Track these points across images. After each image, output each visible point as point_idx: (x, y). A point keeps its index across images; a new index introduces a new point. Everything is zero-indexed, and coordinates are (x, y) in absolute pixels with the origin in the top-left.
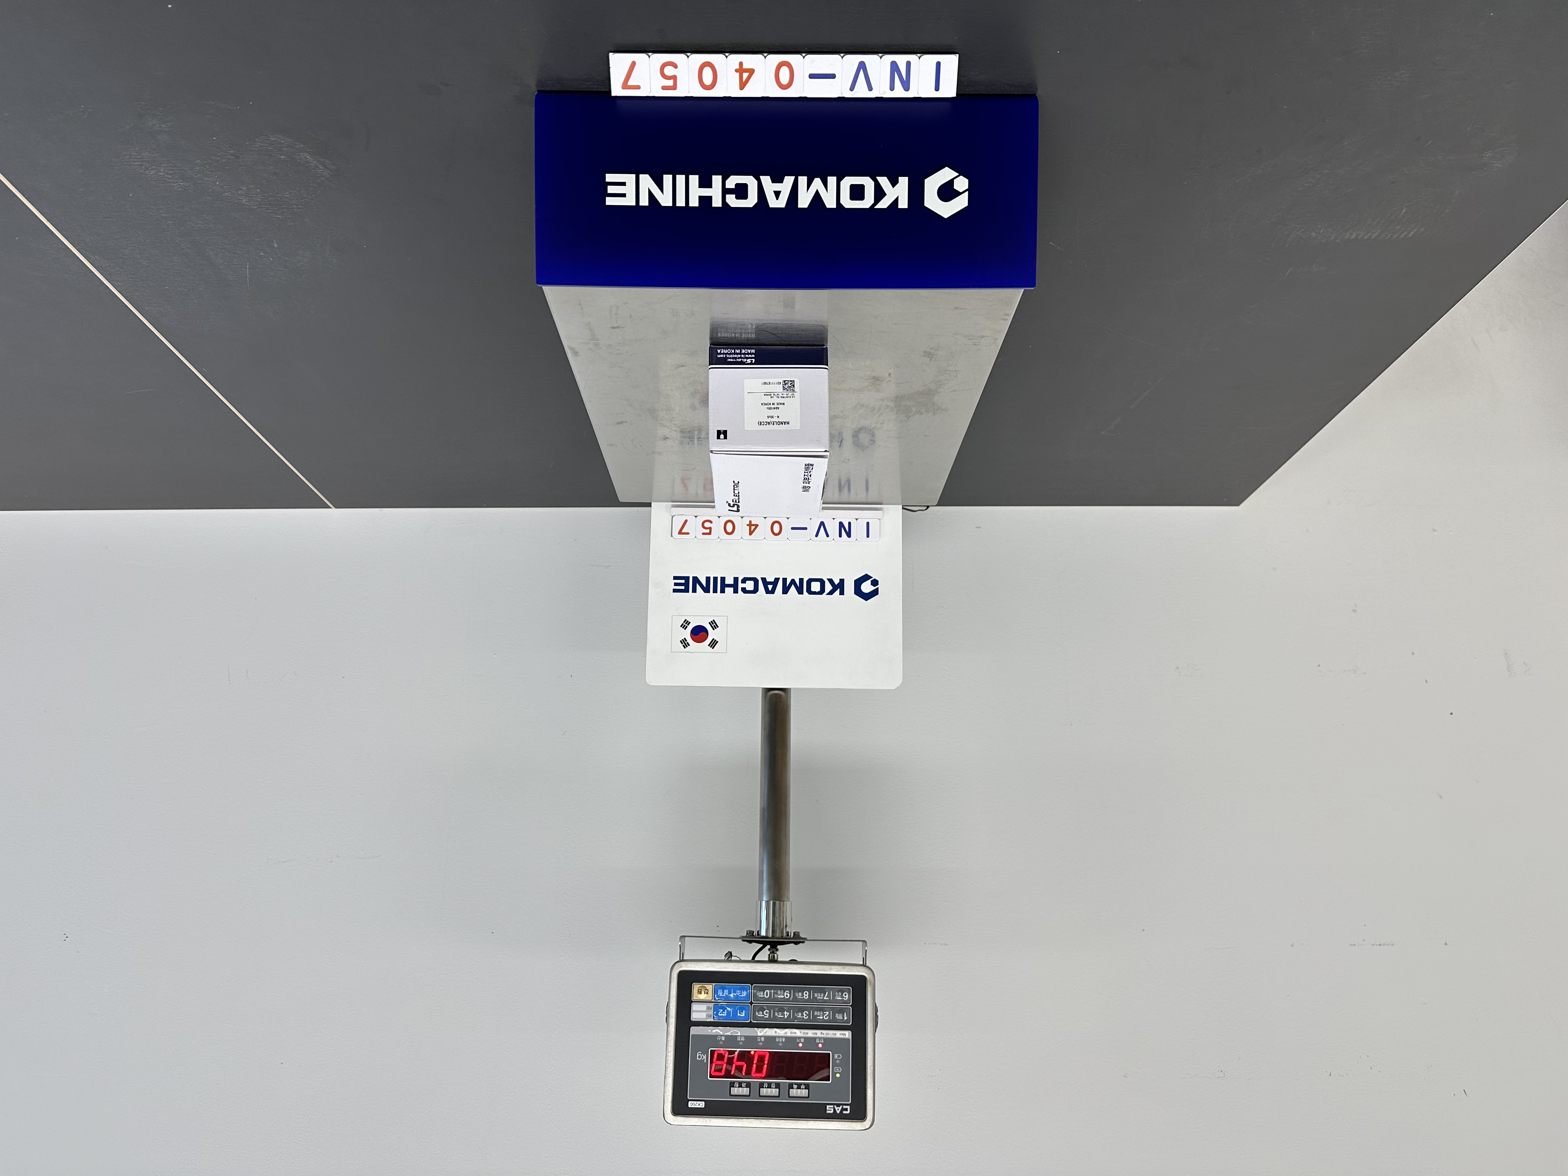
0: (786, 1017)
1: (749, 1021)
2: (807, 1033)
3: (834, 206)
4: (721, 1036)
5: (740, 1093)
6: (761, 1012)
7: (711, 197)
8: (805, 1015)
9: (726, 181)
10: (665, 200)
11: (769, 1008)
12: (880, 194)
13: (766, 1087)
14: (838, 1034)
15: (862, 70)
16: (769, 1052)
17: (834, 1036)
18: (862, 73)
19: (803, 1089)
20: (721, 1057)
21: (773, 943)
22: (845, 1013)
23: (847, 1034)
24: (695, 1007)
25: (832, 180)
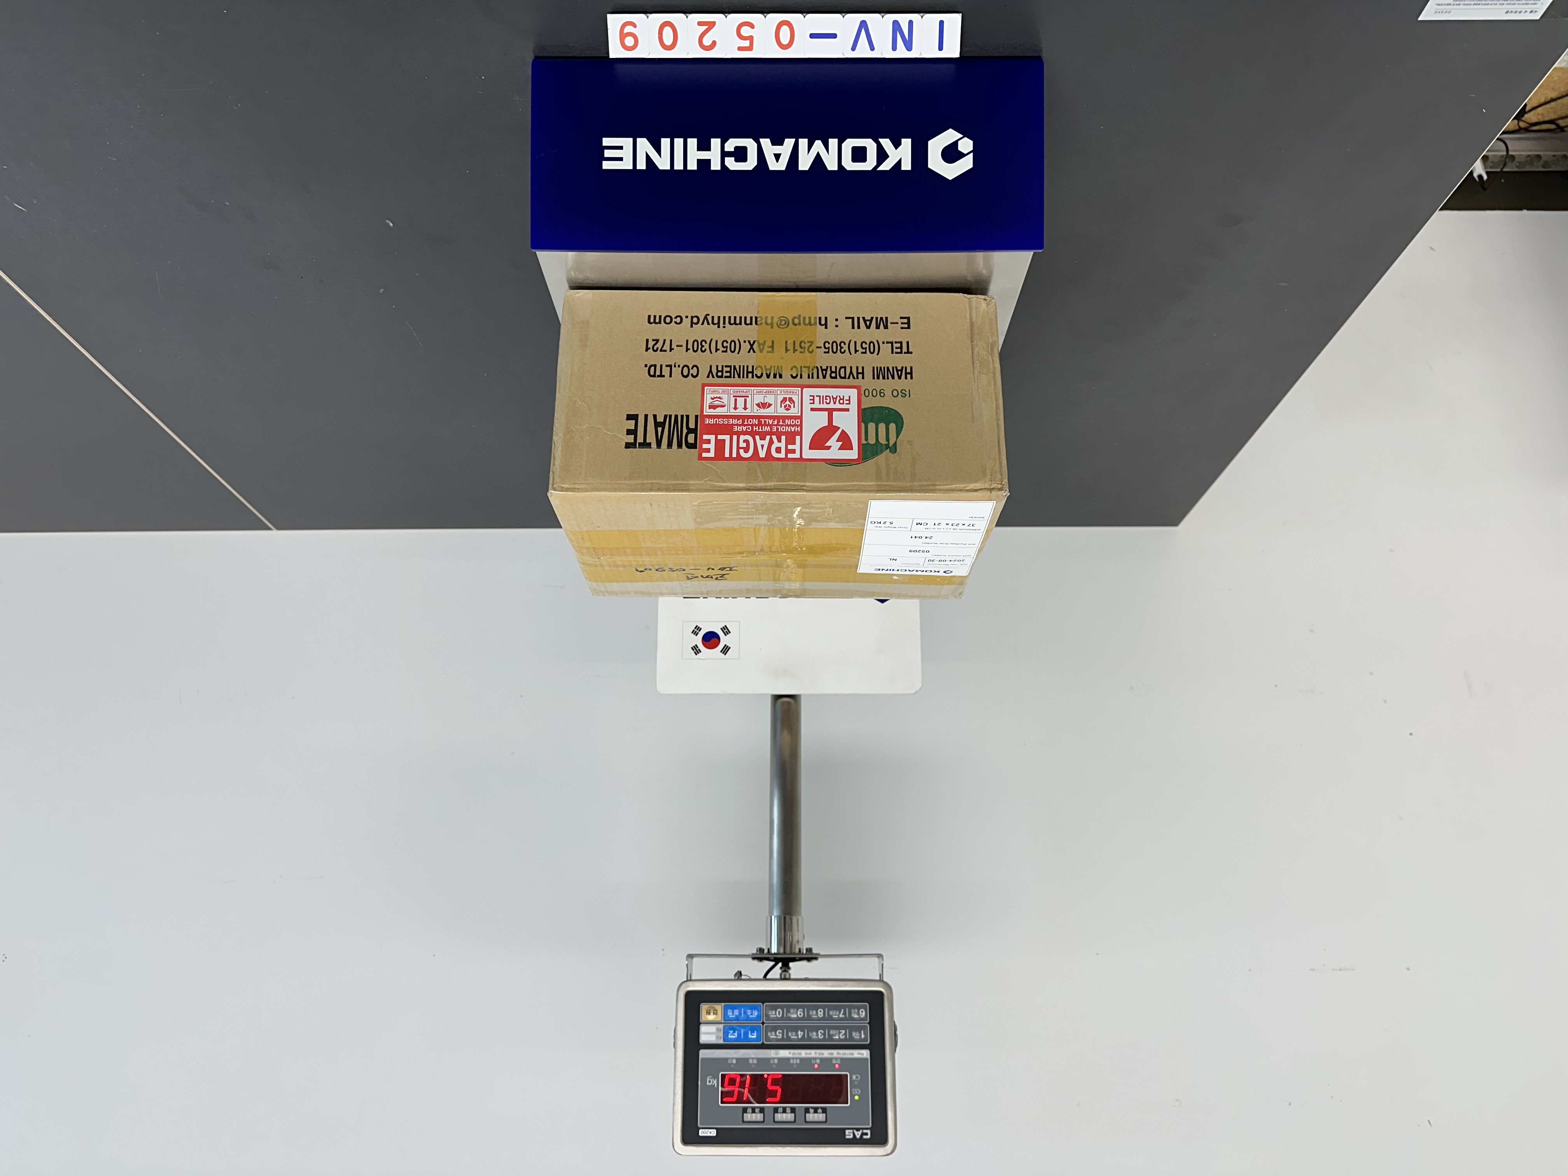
0: (800, 1037)
1: (761, 1042)
2: (823, 1054)
3: (836, 169)
4: (732, 1059)
5: (754, 1119)
6: (773, 1033)
7: (708, 162)
8: (820, 1034)
9: (726, 145)
10: (663, 164)
11: (782, 1028)
12: (882, 156)
13: (781, 1112)
14: (856, 1054)
16: (782, 1074)
17: (852, 1056)
18: (863, 31)
19: (820, 1113)
20: (732, 1081)
21: (784, 961)
22: (862, 1032)
23: (866, 1054)
24: (703, 1029)
25: (833, 142)
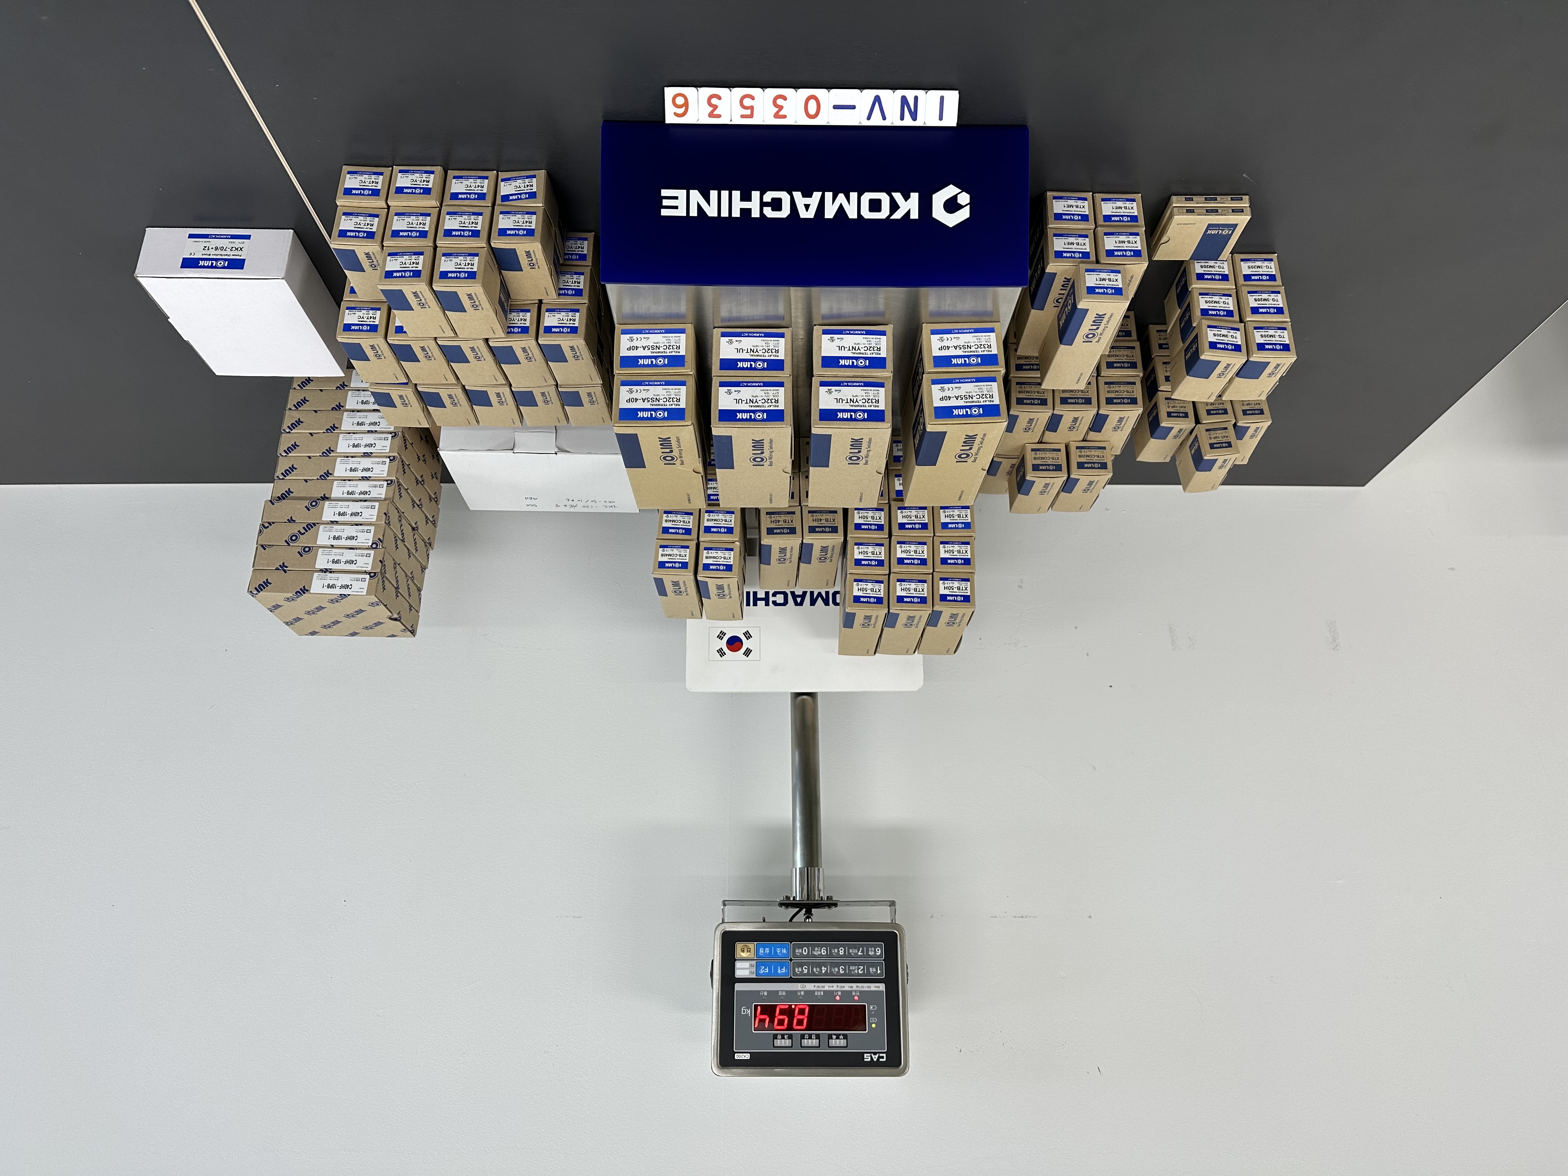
0: (823, 972)
1: (790, 977)
2: (844, 987)
3: (855, 217)
4: (764, 991)
5: (783, 1045)
6: (800, 969)
7: (750, 210)
8: (841, 970)
9: (764, 196)
10: (712, 212)
11: (808, 964)
12: (894, 207)
13: (807, 1038)
14: (873, 987)
15: (877, 103)
16: (808, 1005)
17: (869, 989)
18: (877, 105)
19: (841, 1039)
20: (764, 1011)
21: (807, 906)
22: (878, 967)
23: (882, 987)
24: (738, 965)
25: (854, 195)
